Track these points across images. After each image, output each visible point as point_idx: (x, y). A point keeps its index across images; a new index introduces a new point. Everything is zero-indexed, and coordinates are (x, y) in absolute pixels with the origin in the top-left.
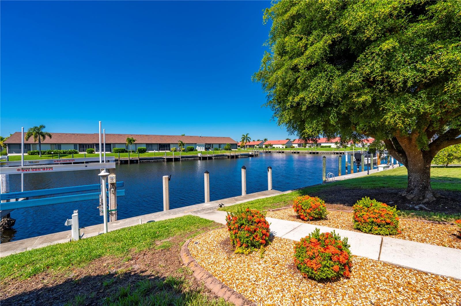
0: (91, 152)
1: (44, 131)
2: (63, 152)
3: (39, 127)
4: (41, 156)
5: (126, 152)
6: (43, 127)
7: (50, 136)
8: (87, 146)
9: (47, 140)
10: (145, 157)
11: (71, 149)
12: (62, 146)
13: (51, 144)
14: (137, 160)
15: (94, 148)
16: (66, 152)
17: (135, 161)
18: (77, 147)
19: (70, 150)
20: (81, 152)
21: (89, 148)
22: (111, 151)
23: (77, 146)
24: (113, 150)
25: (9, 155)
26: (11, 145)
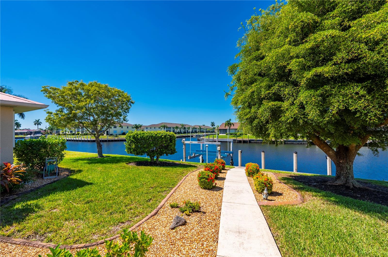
1: (231, 122)
3: (229, 120)
4: (230, 136)
6: (230, 120)
7: (234, 125)
9: (232, 127)
13: (235, 129)
25: (220, 135)
26: (220, 130)
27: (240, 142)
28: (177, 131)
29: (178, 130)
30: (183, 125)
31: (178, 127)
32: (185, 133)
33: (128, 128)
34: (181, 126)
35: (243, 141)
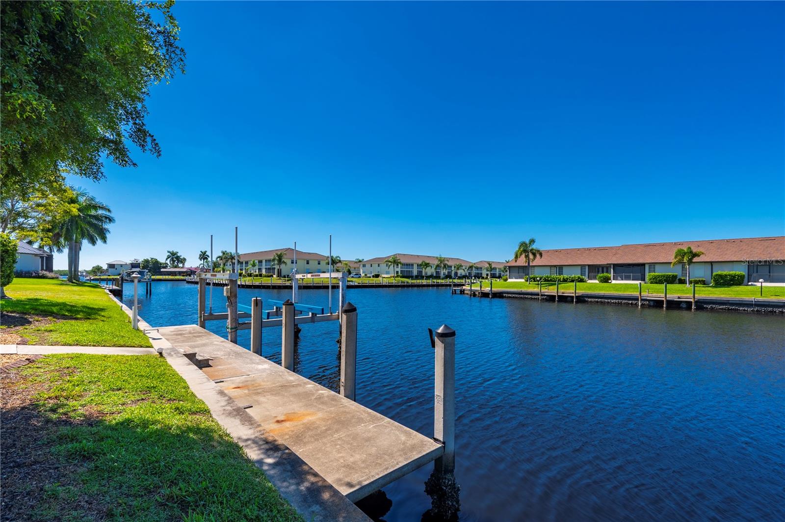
0: (606, 280)
1: (534, 247)
2: (563, 278)
3: (528, 242)
4: (529, 284)
5: (682, 282)
6: (532, 241)
7: (541, 255)
8: (600, 269)
9: (538, 261)
10: (723, 296)
11: (576, 274)
12: (565, 269)
13: (551, 266)
14: (689, 304)
15: (611, 273)
16: (567, 279)
17: (684, 306)
18: (585, 272)
19: (573, 276)
20: (591, 280)
21: (603, 272)
22: (643, 279)
23: (585, 269)
24: (647, 279)
25: (509, 280)
26: (511, 269)
27: (551, 298)
28: (429, 274)
29: (430, 271)
30: (441, 260)
31: (428, 264)
32: (448, 276)
33: (319, 264)
34: (436, 262)
35: (558, 296)
